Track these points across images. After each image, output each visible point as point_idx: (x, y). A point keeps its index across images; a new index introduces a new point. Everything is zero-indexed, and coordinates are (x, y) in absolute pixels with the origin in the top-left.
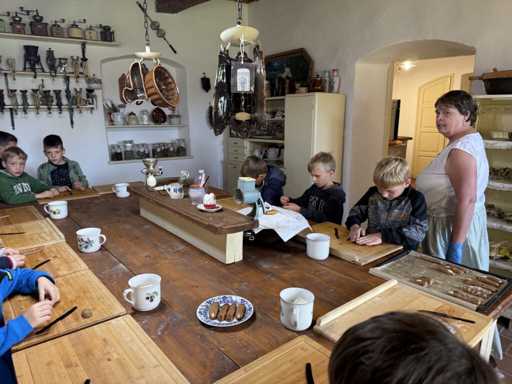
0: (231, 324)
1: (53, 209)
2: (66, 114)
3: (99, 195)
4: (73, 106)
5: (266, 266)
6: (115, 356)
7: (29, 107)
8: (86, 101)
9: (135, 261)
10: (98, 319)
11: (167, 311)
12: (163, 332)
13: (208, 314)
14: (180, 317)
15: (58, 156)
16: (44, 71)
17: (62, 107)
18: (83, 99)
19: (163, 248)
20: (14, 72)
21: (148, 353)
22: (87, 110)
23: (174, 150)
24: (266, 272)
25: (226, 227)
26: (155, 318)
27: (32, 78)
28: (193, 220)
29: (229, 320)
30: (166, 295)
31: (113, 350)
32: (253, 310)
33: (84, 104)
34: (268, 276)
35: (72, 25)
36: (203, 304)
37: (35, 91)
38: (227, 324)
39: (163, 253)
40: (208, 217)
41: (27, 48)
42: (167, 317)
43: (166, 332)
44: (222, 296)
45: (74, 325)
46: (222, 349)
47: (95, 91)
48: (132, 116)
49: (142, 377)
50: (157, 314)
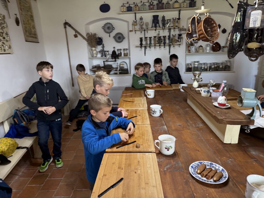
0: (208, 181)
1: (148, 93)
2: (167, 48)
3: (172, 89)
4: (170, 44)
5: (253, 153)
6: (139, 172)
7: (152, 45)
8: (177, 40)
9: (173, 126)
10: (141, 150)
11: (175, 159)
12: (167, 169)
13: (197, 169)
14: (180, 165)
15: (159, 68)
16: (160, 27)
17: (166, 44)
18: (176, 40)
19: (190, 123)
20: (147, 29)
21: (154, 177)
22: (178, 45)
23: (223, 67)
24: (252, 157)
25: (226, 120)
26: (167, 160)
27: (154, 31)
28: (207, 111)
29: (207, 178)
30: (179, 150)
31: (140, 168)
32: (227, 179)
33: (176, 42)
34: (253, 160)
35: (175, 1)
36: (196, 162)
37: (155, 37)
38: (205, 180)
39: (188, 126)
40: (217, 111)
41: (154, 16)
42: (173, 162)
43: (169, 170)
44: (210, 162)
45: (131, 150)
46: (195, 194)
47: (183, 35)
48: (201, 48)
49: (145, 188)
50: (169, 158)
